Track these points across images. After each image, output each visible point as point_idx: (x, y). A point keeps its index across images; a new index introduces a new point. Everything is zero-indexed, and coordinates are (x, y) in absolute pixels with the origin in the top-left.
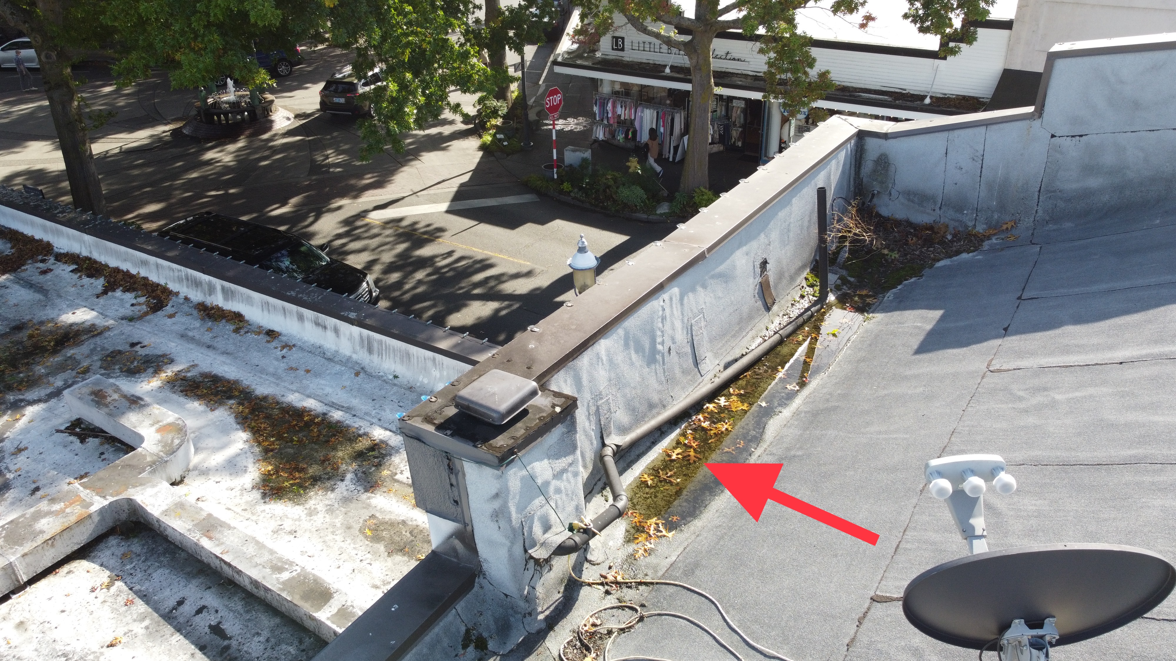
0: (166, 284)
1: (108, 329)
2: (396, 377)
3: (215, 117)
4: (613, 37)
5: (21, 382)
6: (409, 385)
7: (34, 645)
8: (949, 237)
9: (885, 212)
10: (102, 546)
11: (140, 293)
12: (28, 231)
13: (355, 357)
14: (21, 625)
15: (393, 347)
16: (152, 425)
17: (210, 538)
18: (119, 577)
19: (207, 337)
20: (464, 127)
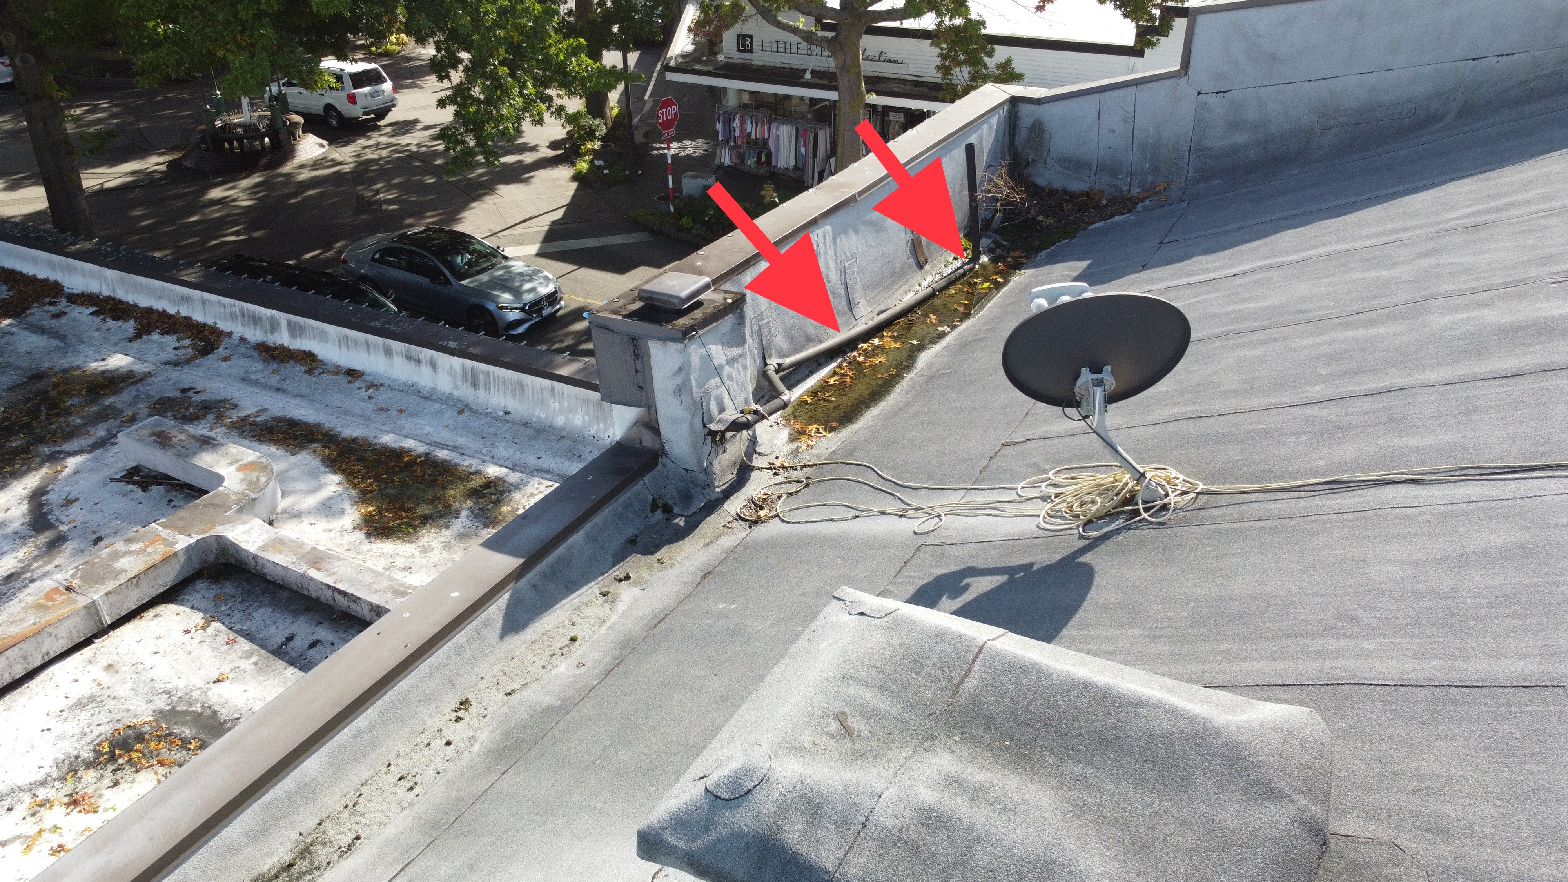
0: (215, 323)
1: (149, 375)
2: (507, 413)
3: (226, 145)
4: (738, 36)
5: (54, 433)
6: (524, 422)
7: (129, 685)
8: (1104, 202)
9: (1041, 181)
10: (189, 589)
11: (182, 335)
12: (28, 269)
13: (456, 393)
14: (110, 667)
15: (503, 379)
16: (231, 464)
17: (319, 569)
18: (213, 618)
19: (274, 380)
20: (551, 153)
